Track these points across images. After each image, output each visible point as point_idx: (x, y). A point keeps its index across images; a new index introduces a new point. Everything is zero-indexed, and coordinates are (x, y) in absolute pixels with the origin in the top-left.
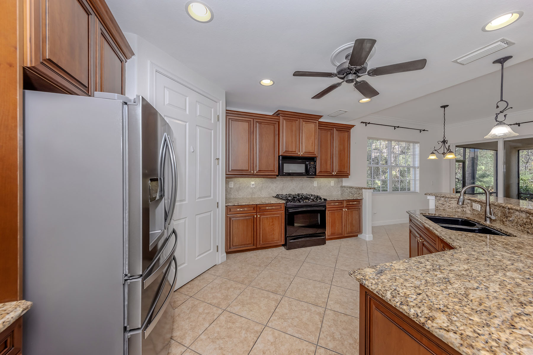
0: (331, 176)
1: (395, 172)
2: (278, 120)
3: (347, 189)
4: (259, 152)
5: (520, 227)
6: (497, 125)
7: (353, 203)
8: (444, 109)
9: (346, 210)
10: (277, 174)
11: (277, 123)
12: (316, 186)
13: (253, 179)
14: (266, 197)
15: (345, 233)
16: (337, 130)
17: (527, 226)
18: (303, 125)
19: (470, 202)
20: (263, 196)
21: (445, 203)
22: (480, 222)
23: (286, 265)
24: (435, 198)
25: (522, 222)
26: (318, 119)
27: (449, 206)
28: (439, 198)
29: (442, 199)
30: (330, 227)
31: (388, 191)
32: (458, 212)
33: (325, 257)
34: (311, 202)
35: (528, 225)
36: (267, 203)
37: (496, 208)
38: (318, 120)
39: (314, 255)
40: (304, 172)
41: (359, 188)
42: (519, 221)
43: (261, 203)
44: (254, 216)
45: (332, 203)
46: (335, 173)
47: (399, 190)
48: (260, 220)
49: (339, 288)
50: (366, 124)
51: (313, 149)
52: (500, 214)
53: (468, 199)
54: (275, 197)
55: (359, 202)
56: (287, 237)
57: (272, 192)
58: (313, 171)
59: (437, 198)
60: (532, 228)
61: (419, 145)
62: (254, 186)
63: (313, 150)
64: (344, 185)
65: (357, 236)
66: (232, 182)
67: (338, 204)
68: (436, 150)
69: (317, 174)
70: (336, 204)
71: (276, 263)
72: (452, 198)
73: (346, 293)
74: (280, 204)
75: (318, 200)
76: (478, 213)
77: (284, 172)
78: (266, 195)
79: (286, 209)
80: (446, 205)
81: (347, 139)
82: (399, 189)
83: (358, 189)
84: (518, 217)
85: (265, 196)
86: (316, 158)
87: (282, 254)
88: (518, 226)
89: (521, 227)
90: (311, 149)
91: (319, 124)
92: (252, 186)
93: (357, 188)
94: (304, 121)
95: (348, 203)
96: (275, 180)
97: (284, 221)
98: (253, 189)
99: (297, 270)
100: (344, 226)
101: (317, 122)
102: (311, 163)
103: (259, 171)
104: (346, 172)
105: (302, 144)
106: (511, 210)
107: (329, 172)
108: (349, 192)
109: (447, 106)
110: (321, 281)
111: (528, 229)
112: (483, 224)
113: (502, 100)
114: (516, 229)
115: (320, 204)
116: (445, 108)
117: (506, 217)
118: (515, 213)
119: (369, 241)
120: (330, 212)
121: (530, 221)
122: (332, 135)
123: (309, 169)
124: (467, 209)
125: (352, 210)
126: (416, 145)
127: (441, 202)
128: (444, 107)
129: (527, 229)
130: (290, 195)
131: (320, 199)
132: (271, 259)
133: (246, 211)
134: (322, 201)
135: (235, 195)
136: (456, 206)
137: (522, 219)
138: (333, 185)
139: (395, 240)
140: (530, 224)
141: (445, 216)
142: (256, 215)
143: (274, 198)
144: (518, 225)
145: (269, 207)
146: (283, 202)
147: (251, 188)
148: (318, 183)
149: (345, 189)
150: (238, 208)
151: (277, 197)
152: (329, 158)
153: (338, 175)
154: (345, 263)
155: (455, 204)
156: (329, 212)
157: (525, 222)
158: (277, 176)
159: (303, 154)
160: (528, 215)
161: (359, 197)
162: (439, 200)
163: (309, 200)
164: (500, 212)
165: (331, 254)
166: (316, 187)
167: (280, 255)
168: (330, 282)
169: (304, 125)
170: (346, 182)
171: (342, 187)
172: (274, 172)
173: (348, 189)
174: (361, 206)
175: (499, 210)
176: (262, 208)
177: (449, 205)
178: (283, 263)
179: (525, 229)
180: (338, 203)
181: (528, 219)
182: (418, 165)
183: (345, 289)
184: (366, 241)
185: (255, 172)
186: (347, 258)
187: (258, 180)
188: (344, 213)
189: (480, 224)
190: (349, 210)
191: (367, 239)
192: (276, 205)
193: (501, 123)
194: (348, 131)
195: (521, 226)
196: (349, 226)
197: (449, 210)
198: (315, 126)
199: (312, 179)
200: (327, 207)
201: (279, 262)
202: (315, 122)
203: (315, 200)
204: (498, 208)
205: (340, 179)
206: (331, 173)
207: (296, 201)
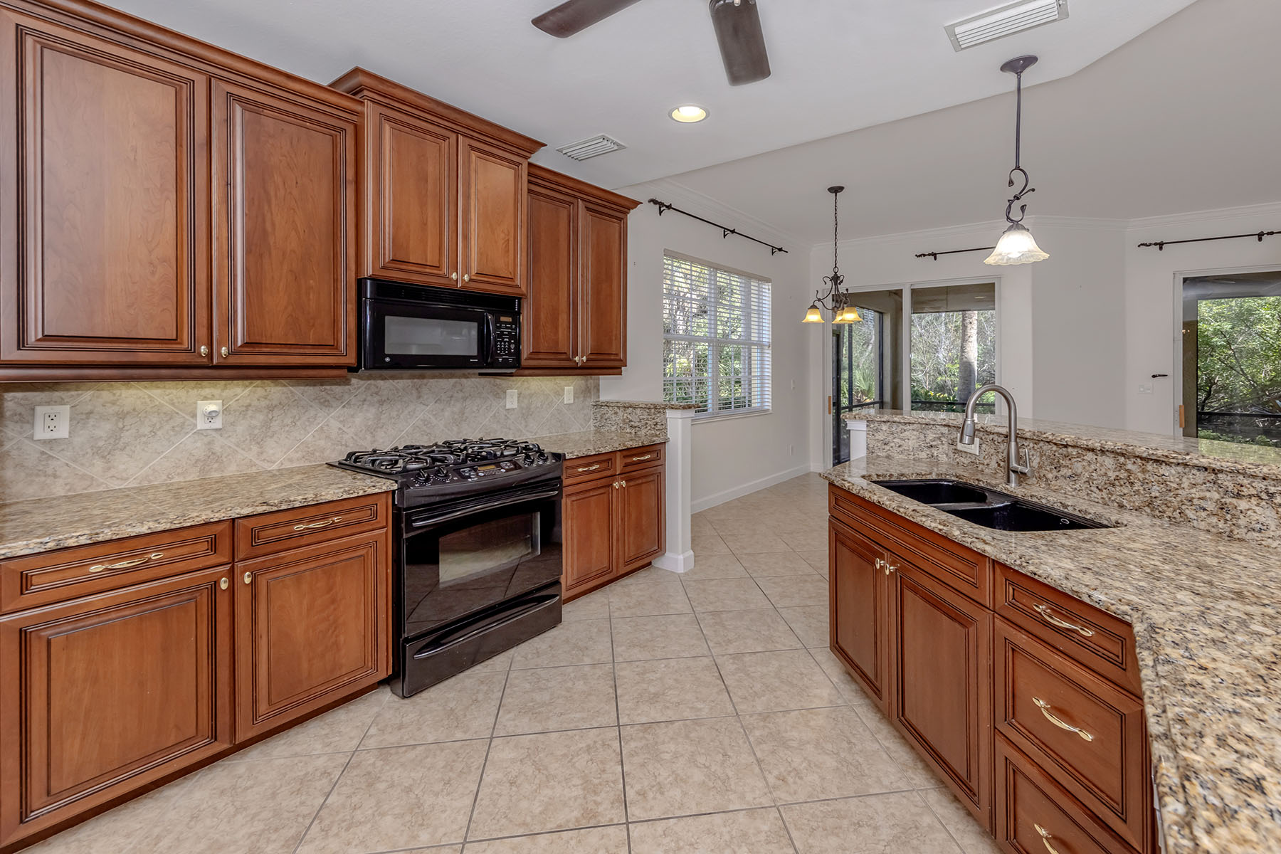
0: (566, 368)
1: (686, 360)
2: (355, 118)
3: (616, 413)
4: (248, 251)
5: (1097, 491)
6: (1010, 229)
7: (642, 458)
8: (836, 195)
9: (624, 483)
10: (351, 359)
11: (350, 129)
12: (515, 405)
13: (209, 388)
14: (291, 471)
15: (621, 561)
16: (588, 209)
17: (1118, 488)
18: (469, 162)
19: (947, 432)
20: (275, 467)
21: (890, 438)
22: (997, 485)
23: (409, 790)
24: (867, 426)
25: (1105, 478)
26: (528, 155)
27: (899, 446)
28: (876, 424)
29: (884, 427)
30: (575, 555)
31: (710, 411)
32: (919, 460)
33: (570, 684)
34: (507, 471)
35: (1121, 486)
36: (297, 505)
37: (1026, 444)
38: (527, 158)
39: (528, 686)
40: (475, 353)
41: (655, 408)
42: (1095, 478)
43: (261, 509)
44: (216, 583)
45: (580, 466)
46: (584, 358)
47: (733, 407)
48: (254, 597)
49: (660, 826)
50: (660, 208)
51: (511, 262)
52: (1038, 459)
53: (944, 423)
54: (341, 465)
55: (658, 453)
56: (407, 640)
57: (322, 443)
58: (509, 349)
59: (872, 426)
60: (1133, 493)
61: (770, 287)
62: (217, 424)
63: (511, 269)
64: (604, 398)
65: (650, 563)
66: (57, 408)
67: (597, 466)
68: (819, 300)
69: (524, 363)
70: (591, 468)
71: (355, 800)
72: (906, 423)
73: (691, 845)
74: (370, 501)
75: (532, 462)
76: (970, 460)
77: (387, 352)
78: (291, 460)
79: (400, 517)
80: (892, 444)
81: (617, 245)
82: (733, 405)
83: (653, 410)
84: (1093, 467)
85: (288, 465)
86: (520, 299)
87: (382, 731)
88: (1091, 491)
89: (1100, 493)
90: (501, 265)
91: (530, 174)
92: (201, 424)
93: (649, 408)
94: (473, 148)
95: (628, 460)
96: (337, 389)
97: (390, 571)
98: (214, 434)
99: (468, 801)
100: (618, 540)
101: (525, 165)
102: (503, 319)
103: (246, 344)
104: (616, 354)
105: (466, 237)
106: (1070, 449)
107: (564, 357)
108: (624, 420)
109: (841, 188)
110: (584, 823)
111: (1121, 495)
112: (1005, 492)
113: (1018, 168)
114: (1086, 497)
115: (537, 477)
116: (838, 194)
117: (1055, 468)
118: (1084, 456)
119: (686, 574)
120: (574, 498)
121: (1129, 476)
122: (572, 220)
123: (496, 342)
124: (941, 450)
125: (640, 481)
126: (764, 286)
127: (880, 436)
128: (836, 190)
129: (1119, 498)
130: (413, 452)
131: (541, 453)
132: (325, 781)
133: (161, 564)
134: (548, 463)
135: (83, 477)
136: (916, 445)
137: (1103, 470)
138: (572, 401)
139: (746, 554)
140: (1127, 484)
141: (911, 478)
142: (231, 574)
143: (335, 470)
144: (1092, 488)
145: (311, 520)
146: (384, 488)
147: (199, 433)
148: (520, 394)
149: (610, 413)
150: (98, 559)
151: (353, 463)
152: (563, 306)
153: (591, 364)
154: (645, 686)
155: (913, 439)
156: (569, 502)
157: (1112, 478)
158: (353, 370)
159: (471, 280)
160: (1122, 460)
161: (656, 436)
162: (877, 431)
163: (498, 465)
164: (1038, 454)
165: (587, 660)
166: (513, 409)
167: (371, 743)
168: (617, 814)
169: (473, 166)
170: (611, 389)
171: (598, 405)
172: (334, 352)
173: (620, 413)
174: (663, 465)
175: (1034, 449)
176: (262, 534)
177: (901, 442)
178: (392, 786)
179: (1112, 498)
180: (597, 462)
181: (1122, 471)
182: (769, 338)
183: (682, 822)
184: (678, 574)
185: (224, 350)
186: (646, 661)
187: (241, 392)
188: (618, 497)
189: (995, 492)
190: (632, 483)
191: (681, 569)
192: (347, 506)
193: (1016, 226)
194: (620, 219)
195: (1100, 490)
196: (632, 539)
197: (901, 456)
198: (517, 177)
199: (498, 381)
200: (566, 482)
201: (370, 785)
202: (519, 164)
203: (521, 462)
204: (1031, 445)
205: (591, 381)
206: (568, 359)
207: (446, 476)
